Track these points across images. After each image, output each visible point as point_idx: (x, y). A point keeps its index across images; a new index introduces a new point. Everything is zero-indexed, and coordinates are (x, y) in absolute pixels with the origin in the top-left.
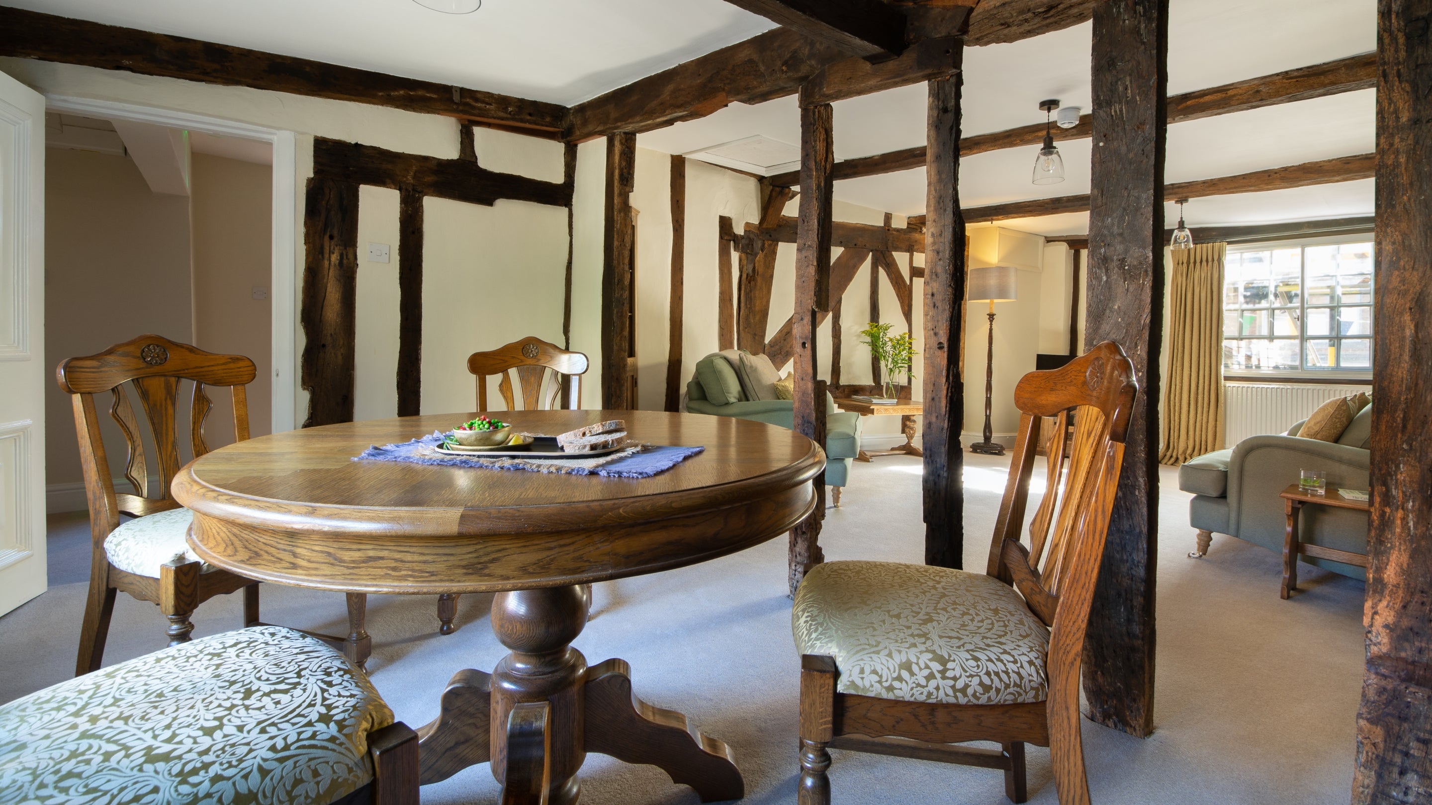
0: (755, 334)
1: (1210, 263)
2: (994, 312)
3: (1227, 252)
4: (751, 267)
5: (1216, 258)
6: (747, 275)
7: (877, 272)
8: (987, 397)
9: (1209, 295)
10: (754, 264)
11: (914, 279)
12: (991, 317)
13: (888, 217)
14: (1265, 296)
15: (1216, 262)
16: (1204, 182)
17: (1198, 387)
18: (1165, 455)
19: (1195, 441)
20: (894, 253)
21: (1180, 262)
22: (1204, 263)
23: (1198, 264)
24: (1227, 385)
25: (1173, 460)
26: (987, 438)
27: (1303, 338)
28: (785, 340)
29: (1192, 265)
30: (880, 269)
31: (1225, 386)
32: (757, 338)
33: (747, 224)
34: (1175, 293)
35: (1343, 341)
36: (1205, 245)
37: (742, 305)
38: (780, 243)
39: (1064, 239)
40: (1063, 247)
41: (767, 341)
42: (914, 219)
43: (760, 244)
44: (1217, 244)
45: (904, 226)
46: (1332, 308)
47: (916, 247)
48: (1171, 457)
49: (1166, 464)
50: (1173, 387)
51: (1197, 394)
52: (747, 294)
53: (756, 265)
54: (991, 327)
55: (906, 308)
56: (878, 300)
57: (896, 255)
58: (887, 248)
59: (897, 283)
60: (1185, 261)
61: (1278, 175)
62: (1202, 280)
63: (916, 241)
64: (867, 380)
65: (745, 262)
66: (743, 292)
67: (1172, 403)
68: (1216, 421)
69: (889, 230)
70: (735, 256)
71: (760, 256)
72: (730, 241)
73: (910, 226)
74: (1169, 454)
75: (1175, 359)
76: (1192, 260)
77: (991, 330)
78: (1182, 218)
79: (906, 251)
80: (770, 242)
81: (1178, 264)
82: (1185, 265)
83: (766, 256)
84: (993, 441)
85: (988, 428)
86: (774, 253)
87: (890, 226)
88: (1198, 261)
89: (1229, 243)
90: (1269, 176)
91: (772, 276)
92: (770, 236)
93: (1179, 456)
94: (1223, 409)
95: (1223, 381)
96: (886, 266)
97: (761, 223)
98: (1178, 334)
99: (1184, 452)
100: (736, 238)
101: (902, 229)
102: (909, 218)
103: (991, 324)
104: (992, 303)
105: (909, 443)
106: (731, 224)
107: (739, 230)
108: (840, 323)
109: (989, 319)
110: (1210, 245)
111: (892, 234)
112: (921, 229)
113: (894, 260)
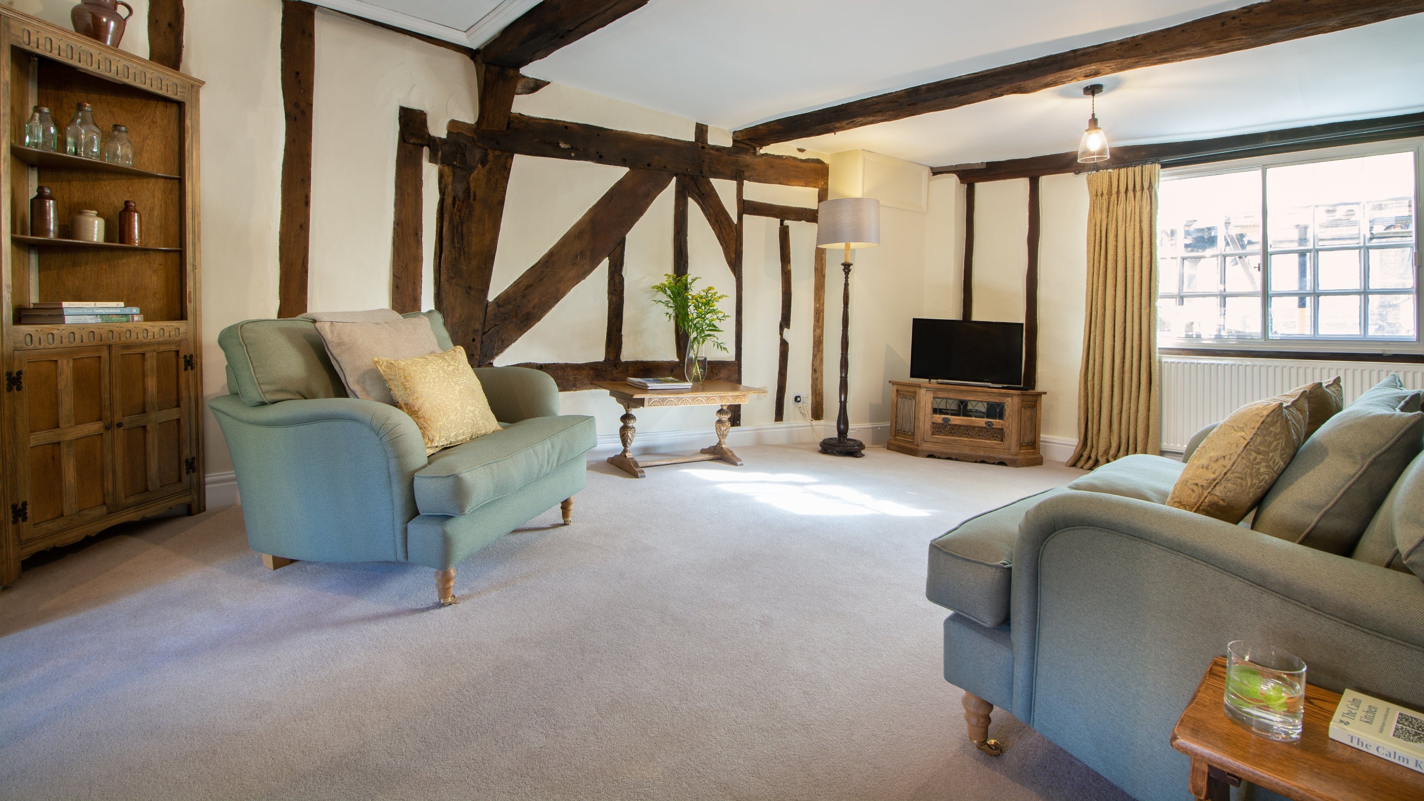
0: (470, 288)
1: (1138, 194)
2: (850, 261)
3: (1161, 179)
4: (460, 188)
5: (1146, 185)
6: (454, 198)
7: (686, 204)
8: (841, 377)
9: (1137, 235)
10: (468, 183)
11: (745, 216)
12: (847, 267)
13: (701, 130)
14: (1212, 241)
15: (1146, 191)
16: (1122, 43)
17: (1123, 362)
18: (1082, 456)
19: (1120, 437)
20: (712, 180)
21: (1099, 193)
22: (1130, 193)
23: (1122, 195)
24: (1164, 360)
25: (1091, 462)
26: (843, 431)
27: (1266, 296)
28: (524, 296)
29: (1114, 196)
30: (691, 201)
31: (1160, 362)
32: (472, 293)
33: (453, 124)
34: (1093, 236)
35: (1321, 298)
36: (1130, 169)
37: (445, 243)
38: (517, 157)
39: (953, 169)
40: (953, 179)
41: (491, 297)
42: (740, 134)
43: (478, 154)
44: (1147, 167)
45: (729, 143)
46: (1302, 254)
47: (746, 174)
48: (1089, 458)
49: (1082, 468)
50: (1091, 362)
51: (1123, 372)
52: (453, 228)
53: (472, 185)
54: (847, 280)
55: (733, 256)
56: (686, 242)
57: (715, 182)
58: (701, 172)
59: (717, 221)
60: (1105, 192)
61: (1237, 21)
62: (1128, 216)
63: (747, 166)
64: (667, 353)
65: (449, 179)
66: (446, 224)
67: (1090, 384)
68: (1149, 410)
69: (703, 148)
70: (430, 173)
71: (478, 174)
72: (423, 146)
73: (738, 145)
74: (1086, 454)
75: (1093, 325)
76: (1114, 190)
77: (846, 285)
78: (1093, 115)
79: (732, 178)
80: (497, 153)
81: (1097, 195)
82: (1105, 197)
83: (490, 171)
84: (850, 435)
85: (843, 419)
86: (505, 170)
87: (705, 141)
88: (1122, 190)
89: (1164, 166)
90: (1223, 24)
91: (501, 203)
92: (498, 143)
93: (1100, 458)
94: (1158, 393)
95: (1157, 355)
96: (700, 197)
97: (478, 123)
98: (1097, 291)
99: (1106, 452)
100: (433, 143)
101: (724, 148)
102: (734, 133)
103: (847, 278)
104: (848, 247)
105: (719, 443)
106: (425, 121)
107: (438, 129)
108: (623, 274)
109: (844, 270)
110: (1138, 169)
111: (709, 154)
112: (755, 149)
113: (712, 189)
